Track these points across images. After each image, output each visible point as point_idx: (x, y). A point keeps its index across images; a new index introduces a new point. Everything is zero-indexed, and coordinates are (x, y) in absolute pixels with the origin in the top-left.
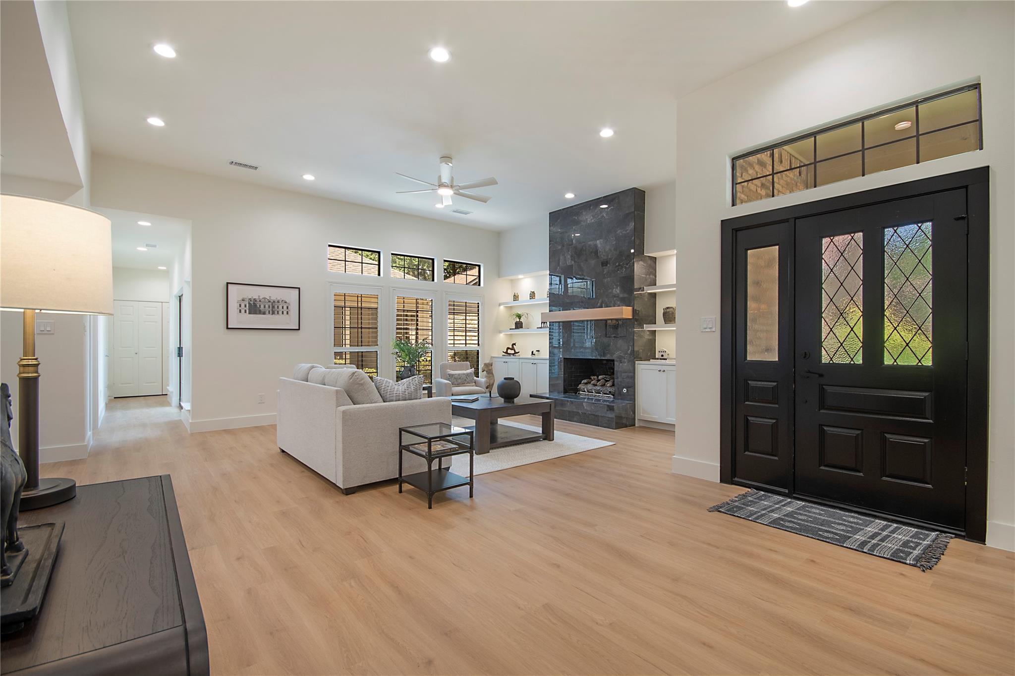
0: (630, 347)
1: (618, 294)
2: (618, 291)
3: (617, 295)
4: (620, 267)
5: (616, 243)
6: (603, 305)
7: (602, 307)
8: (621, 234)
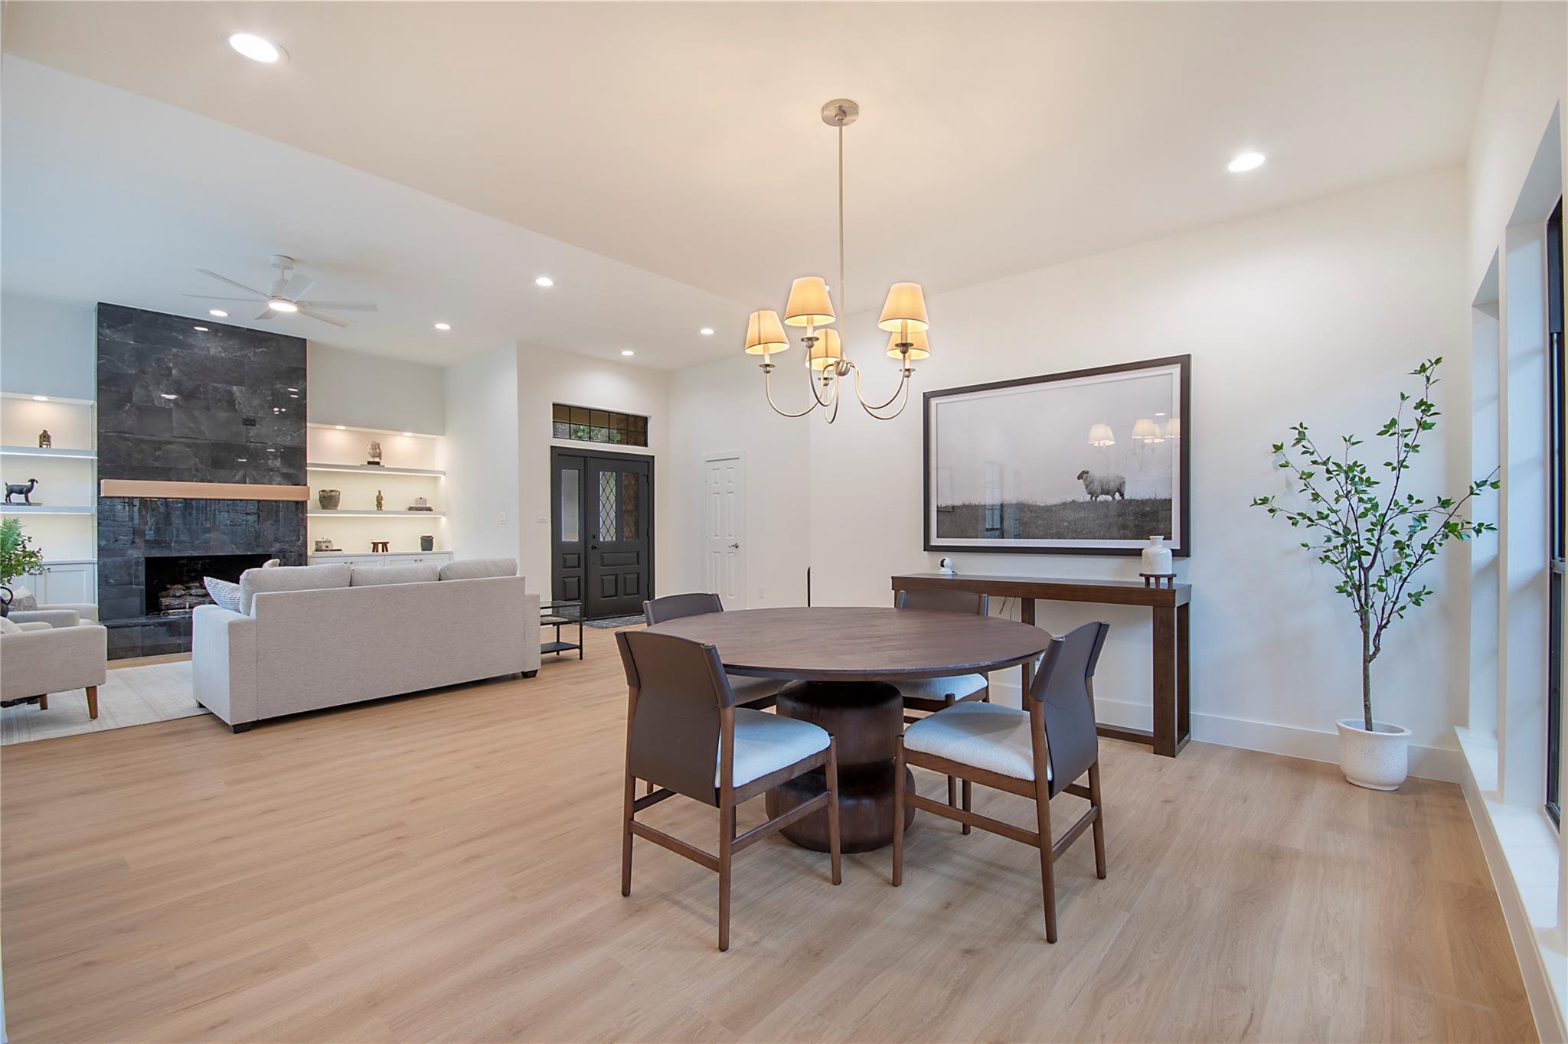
0: (301, 537)
1: (278, 468)
2: (278, 464)
3: (276, 469)
4: (280, 433)
5: (273, 400)
6: (247, 479)
7: (245, 483)
8: (282, 390)
